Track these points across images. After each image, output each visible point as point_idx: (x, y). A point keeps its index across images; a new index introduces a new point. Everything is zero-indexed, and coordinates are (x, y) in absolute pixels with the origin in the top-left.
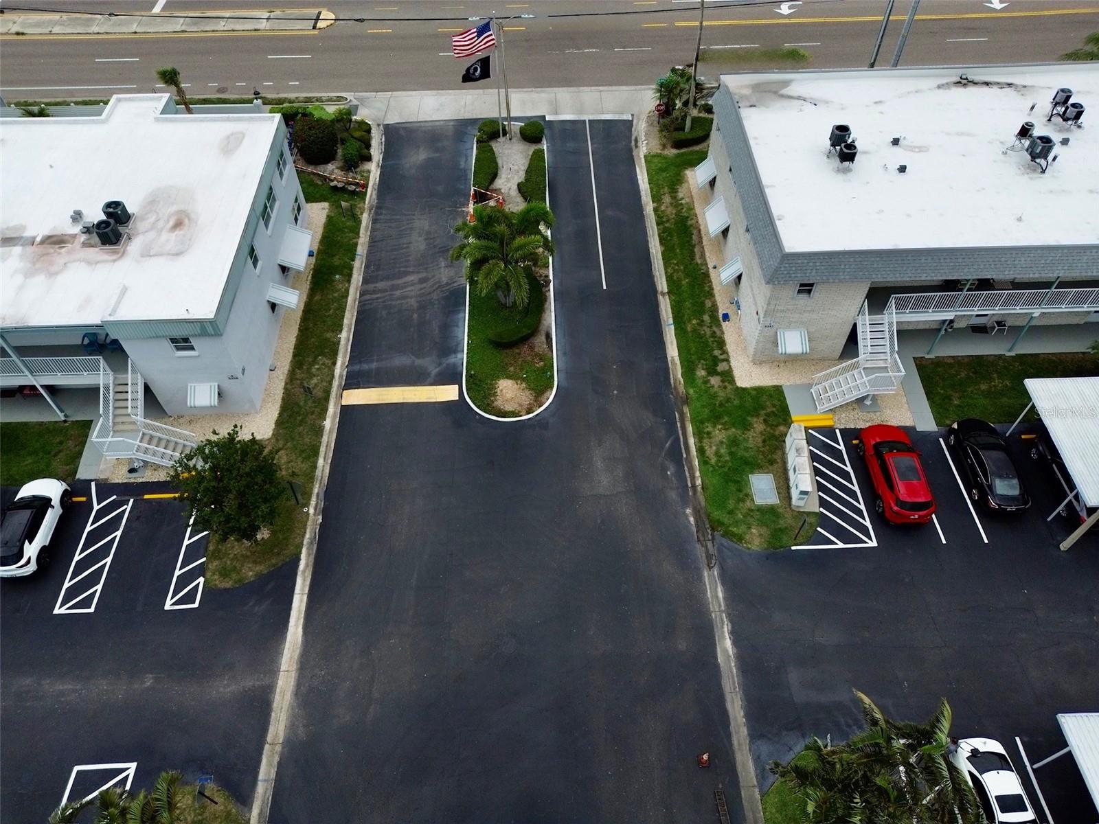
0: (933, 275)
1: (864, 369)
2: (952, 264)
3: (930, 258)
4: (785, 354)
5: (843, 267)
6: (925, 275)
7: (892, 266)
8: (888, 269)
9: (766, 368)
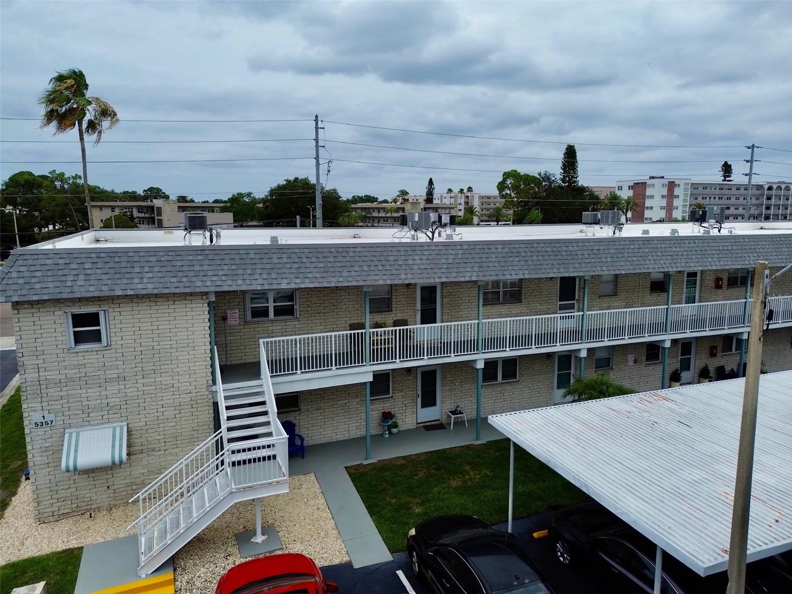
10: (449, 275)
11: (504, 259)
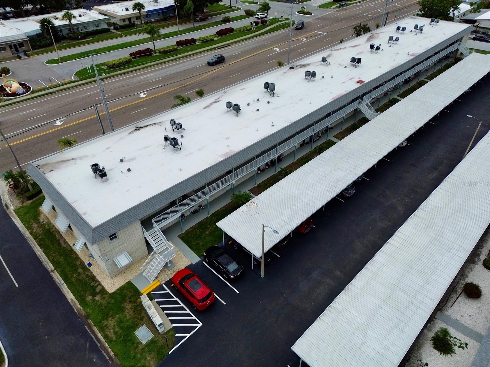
0: (161, 205)
1: (159, 253)
2: (165, 198)
3: (155, 200)
4: (122, 267)
5: (122, 221)
6: (158, 207)
7: (143, 210)
8: (142, 212)
9: (119, 277)
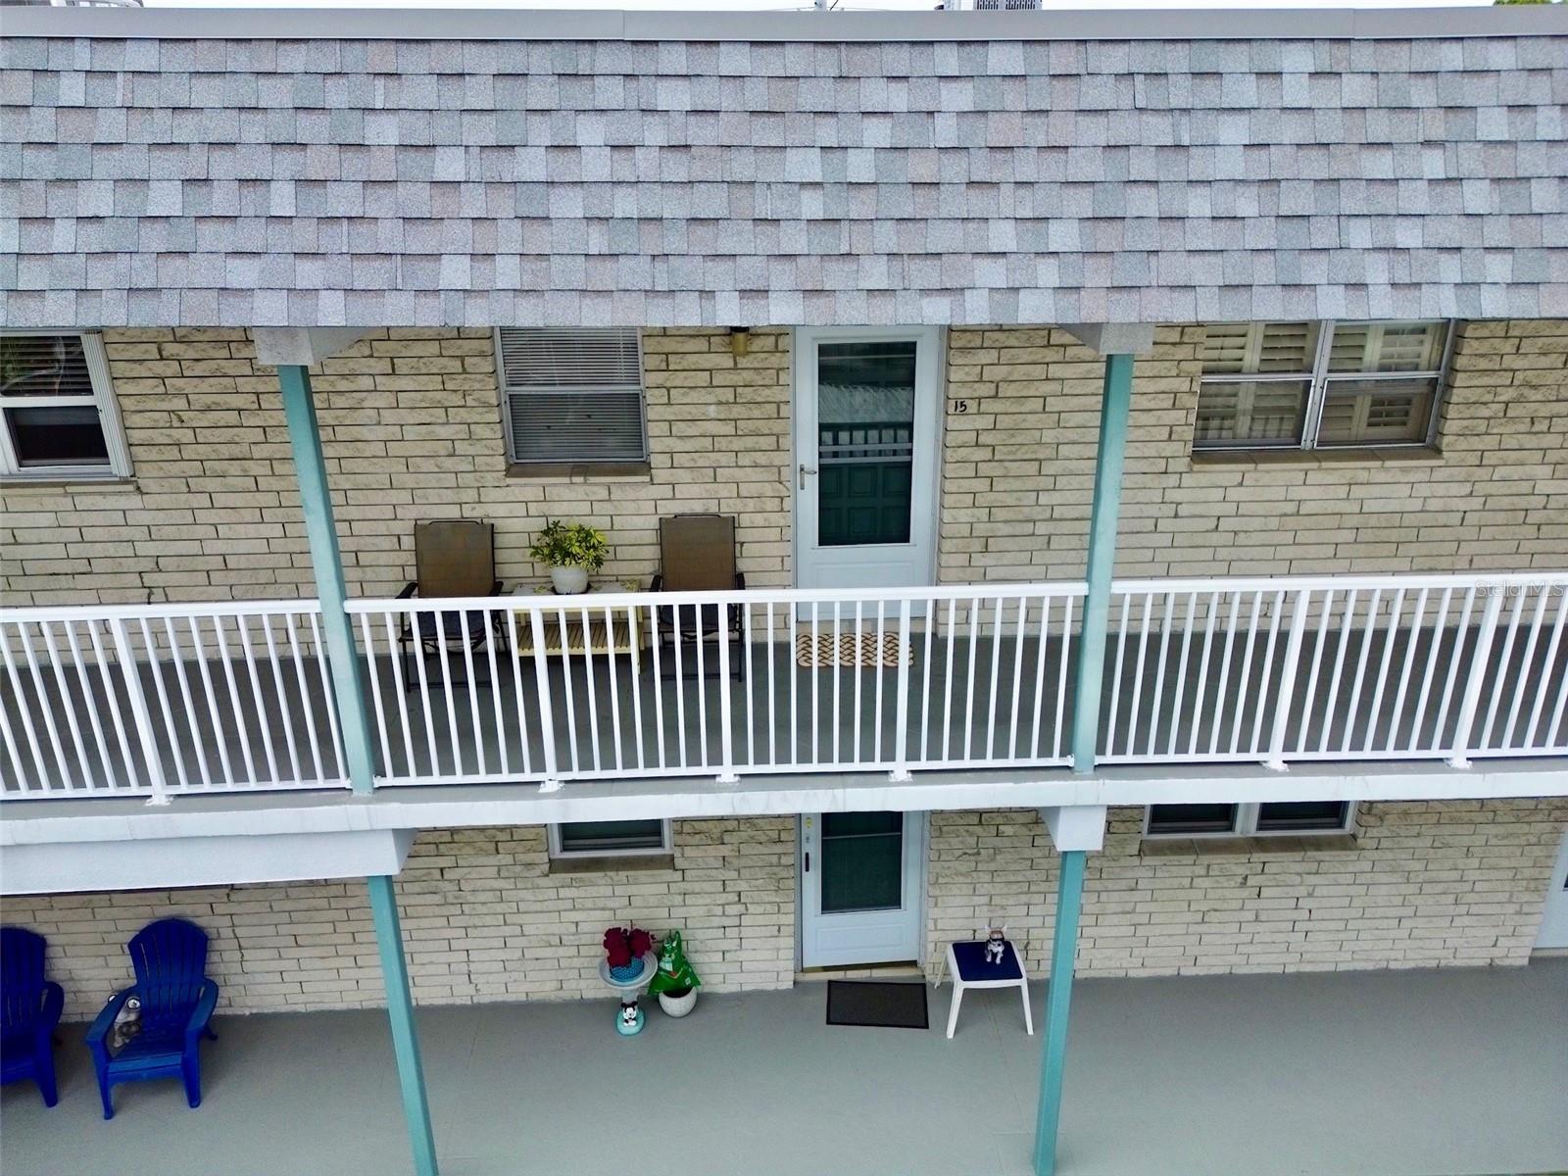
10: (836, 276)
11: (1317, 165)
